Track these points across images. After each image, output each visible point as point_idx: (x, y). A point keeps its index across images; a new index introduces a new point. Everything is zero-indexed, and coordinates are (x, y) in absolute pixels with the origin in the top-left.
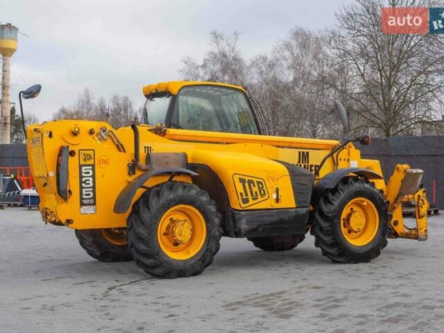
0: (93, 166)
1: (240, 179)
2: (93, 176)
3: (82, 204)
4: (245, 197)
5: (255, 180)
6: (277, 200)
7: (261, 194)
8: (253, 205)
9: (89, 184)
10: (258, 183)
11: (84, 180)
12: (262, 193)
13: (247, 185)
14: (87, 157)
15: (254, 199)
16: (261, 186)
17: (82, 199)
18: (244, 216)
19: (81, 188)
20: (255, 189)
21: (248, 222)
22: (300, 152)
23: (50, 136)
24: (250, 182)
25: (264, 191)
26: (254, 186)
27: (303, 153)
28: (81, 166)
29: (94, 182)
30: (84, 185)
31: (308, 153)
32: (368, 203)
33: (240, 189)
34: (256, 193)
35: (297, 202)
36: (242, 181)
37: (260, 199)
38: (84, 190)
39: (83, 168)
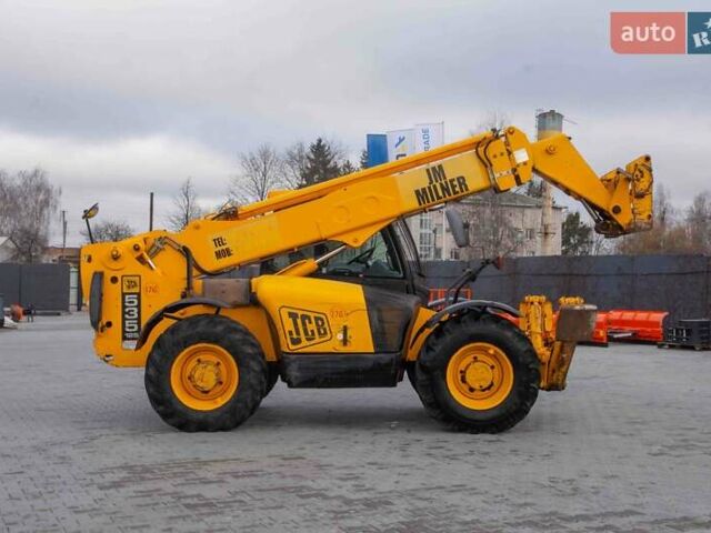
0: (139, 294)
1: (289, 313)
2: (139, 306)
3: (124, 338)
4: (295, 336)
5: (312, 315)
6: (345, 342)
7: (319, 333)
8: (306, 346)
9: (133, 315)
10: (317, 319)
11: (127, 310)
12: (322, 332)
13: (299, 321)
14: (132, 284)
15: (308, 339)
16: (320, 323)
17: (124, 332)
18: (294, 361)
19: (124, 320)
20: (312, 327)
21: (300, 369)
23: (90, 260)
24: (304, 317)
25: (325, 330)
26: (310, 322)
28: (124, 295)
29: (139, 313)
30: (127, 316)
32: (495, 351)
33: (289, 325)
34: (312, 331)
35: (376, 345)
36: (291, 315)
37: (317, 339)
38: (127, 322)
39: (127, 297)
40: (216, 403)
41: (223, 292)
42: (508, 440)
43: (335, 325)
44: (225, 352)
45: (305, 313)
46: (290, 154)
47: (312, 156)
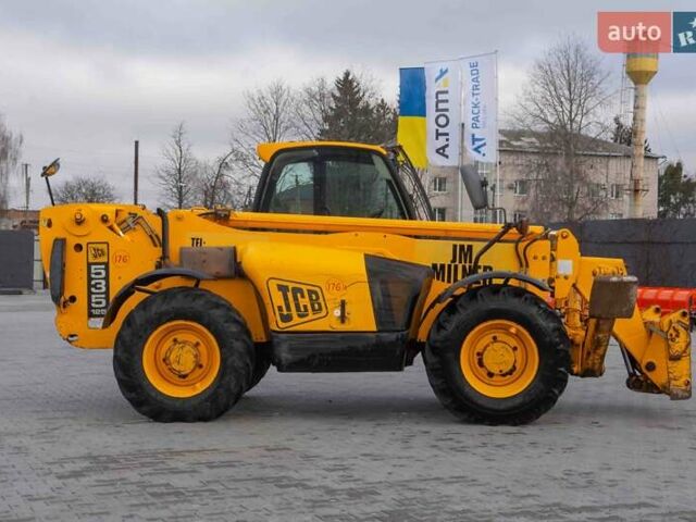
0: (107, 265)
1: (278, 286)
2: (107, 278)
3: (91, 315)
4: (285, 312)
5: (305, 288)
6: (343, 318)
7: (313, 309)
8: (298, 324)
9: (100, 288)
10: (310, 292)
11: (93, 282)
12: (316, 306)
13: (290, 295)
14: (98, 253)
15: (300, 316)
16: (314, 297)
17: (90, 308)
18: (286, 341)
19: (90, 294)
20: (305, 302)
21: (291, 349)
22: (455, 246)
23: (50, 224)
24: (296, 291)
25: (319, 304)
26: (303, 296)
27: (462, 247)
28: (89, 265)
29: (107, 286)
30: (93, 290)
31: (470, 247)
32: (518, 330)
33: (278, 299)
34: (305, 307)
35: (379, 322)
36: (280, 288)
37: (311, 316)
38: (94, 296)
39: (93, 267)
40: (194, 389)
41: (204, 262)
42: (530, 432)
43: (331, 298)
44: (205, 331)
45: (298, 286)
46: (309, 91)
47: (338, 94)
